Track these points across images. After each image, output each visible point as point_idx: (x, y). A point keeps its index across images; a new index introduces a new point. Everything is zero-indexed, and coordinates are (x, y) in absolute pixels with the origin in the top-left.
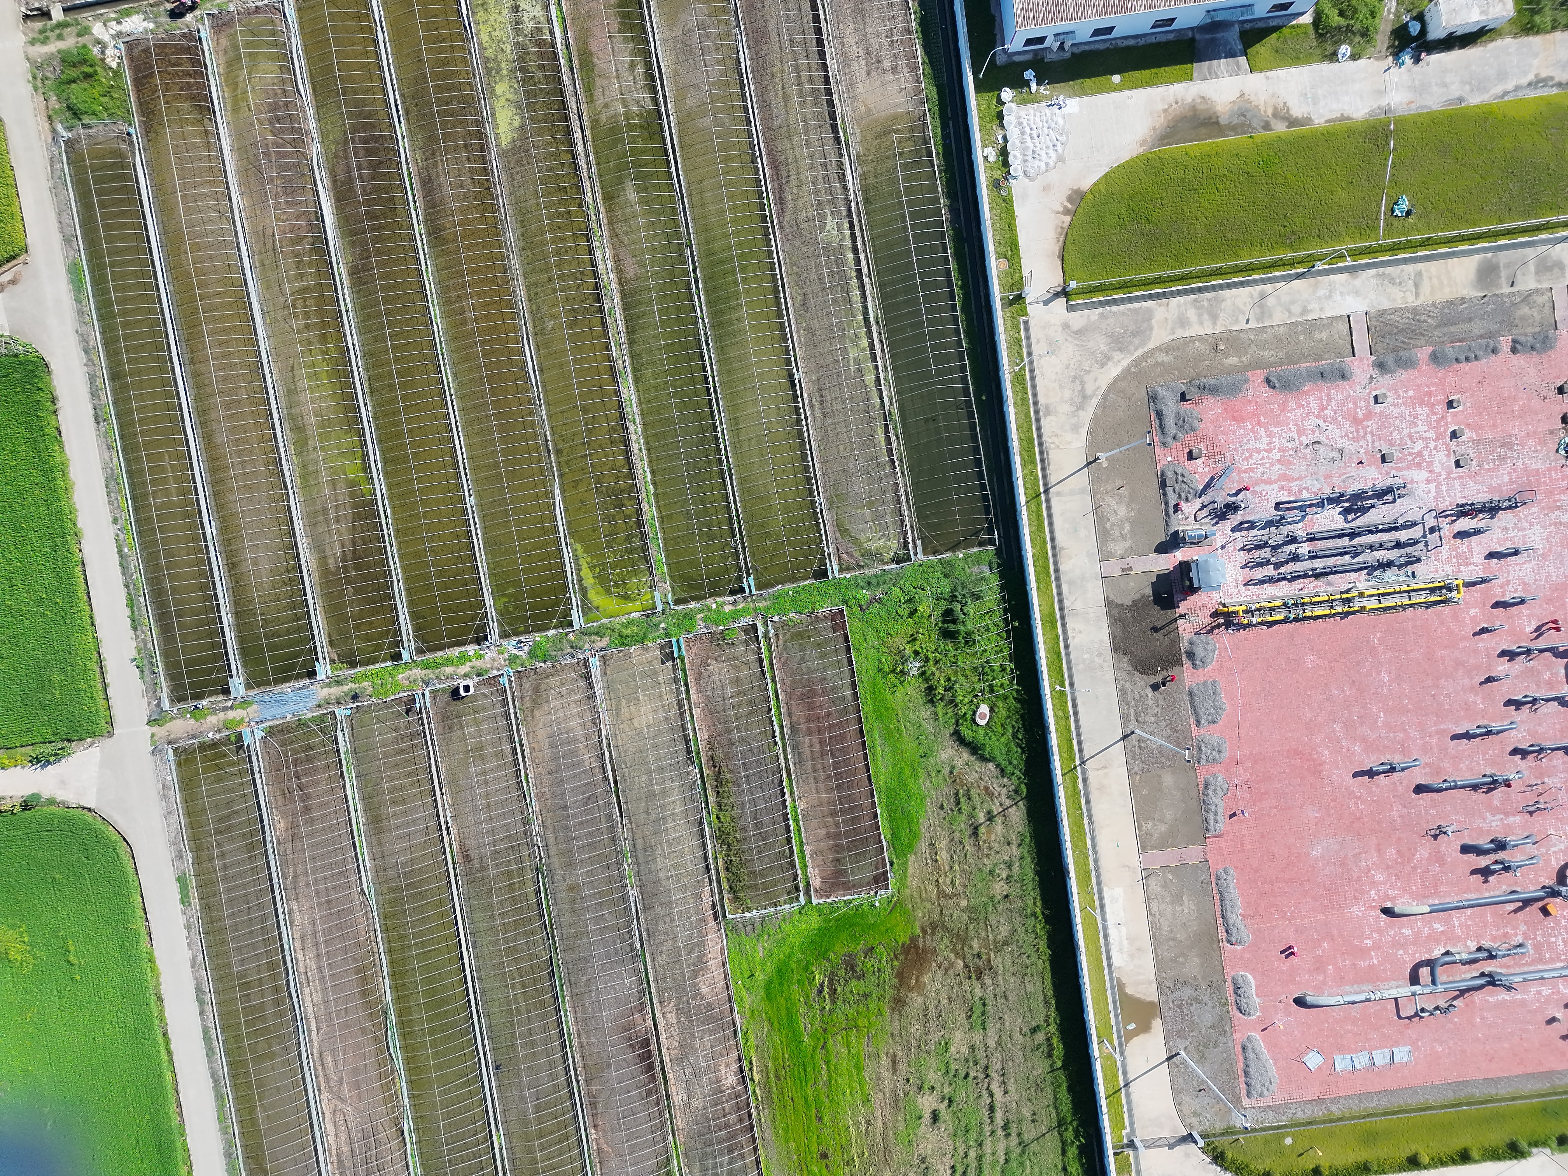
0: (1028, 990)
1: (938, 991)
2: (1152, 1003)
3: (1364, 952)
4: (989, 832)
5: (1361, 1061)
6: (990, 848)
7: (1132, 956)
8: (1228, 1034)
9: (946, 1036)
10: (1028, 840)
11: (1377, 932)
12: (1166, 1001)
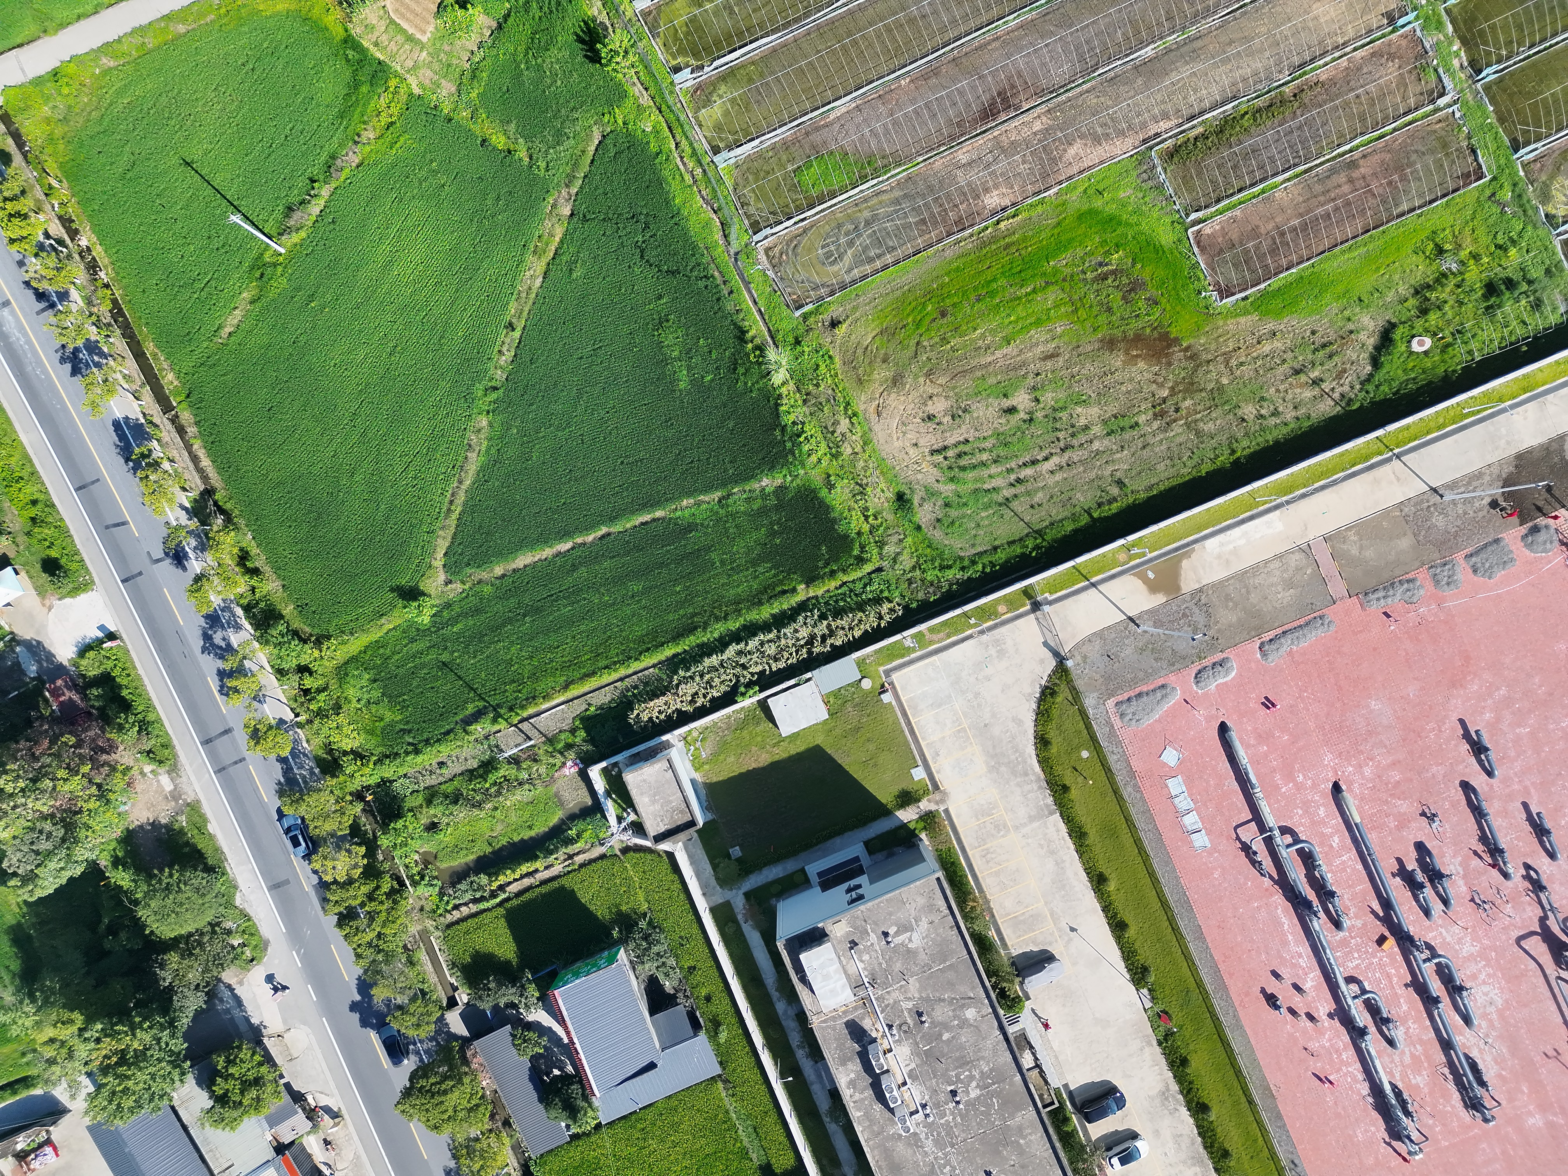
0: (1158, 466)
1: (1131, 380)
2: (1178, 588)
3: (1290, 777)
4: (1302, 386)
5: (1183, 803)
6: (1286, 391)
7: (1219, 557)
8: (1172, 668)
9: (1092, 400)
10: (1306, 424)
11: (1314, 784)
12: (1185, 601)
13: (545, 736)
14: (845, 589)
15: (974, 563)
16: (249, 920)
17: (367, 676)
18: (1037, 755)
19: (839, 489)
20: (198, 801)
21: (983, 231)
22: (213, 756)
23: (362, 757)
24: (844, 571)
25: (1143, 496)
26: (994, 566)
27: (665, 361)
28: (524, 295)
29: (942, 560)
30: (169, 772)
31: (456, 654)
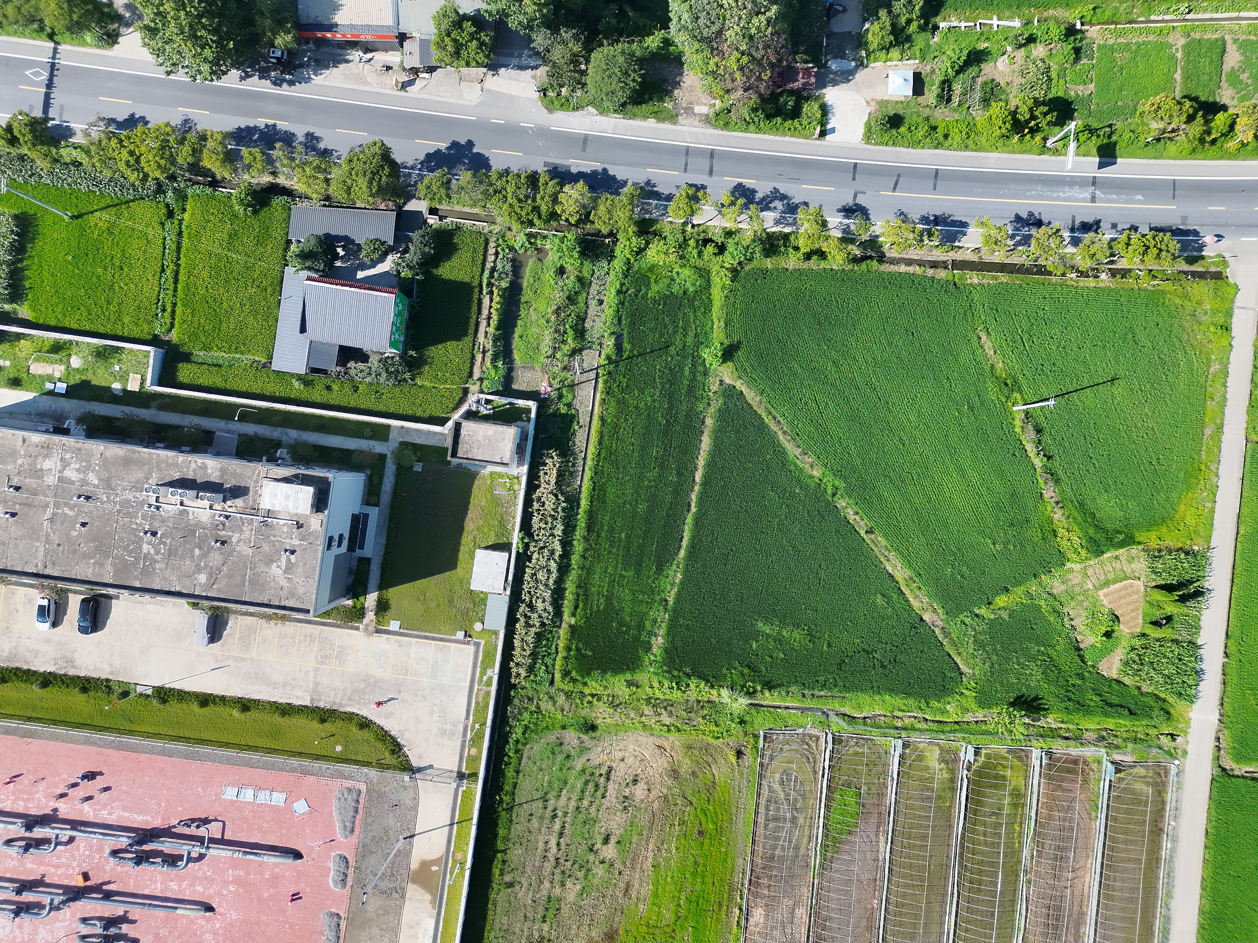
0: (506, 918)
2: (414, 882)
3: (237, 881)
5: (263, 797)
7: (418, 923)
8: (361, 844)
9: (580, 900)
11: (222, 895)
12: (402, 881)
13: (578, 384)
14: (554, 650)
15: (517, 751)
16: (573, 109)
17: (691, 289)
18: (357, 715)
19: (624, 688)
20: (675, 123)
21: (741, 895)
22: (700, 152)
23: (638, 253)
24: (565, 658)
25: (492, 896)
26: (506, 764)
27: (783, 623)
28: (886, 553)
29: (532, 731)
30: (707, 116)
31: (670, 359)
